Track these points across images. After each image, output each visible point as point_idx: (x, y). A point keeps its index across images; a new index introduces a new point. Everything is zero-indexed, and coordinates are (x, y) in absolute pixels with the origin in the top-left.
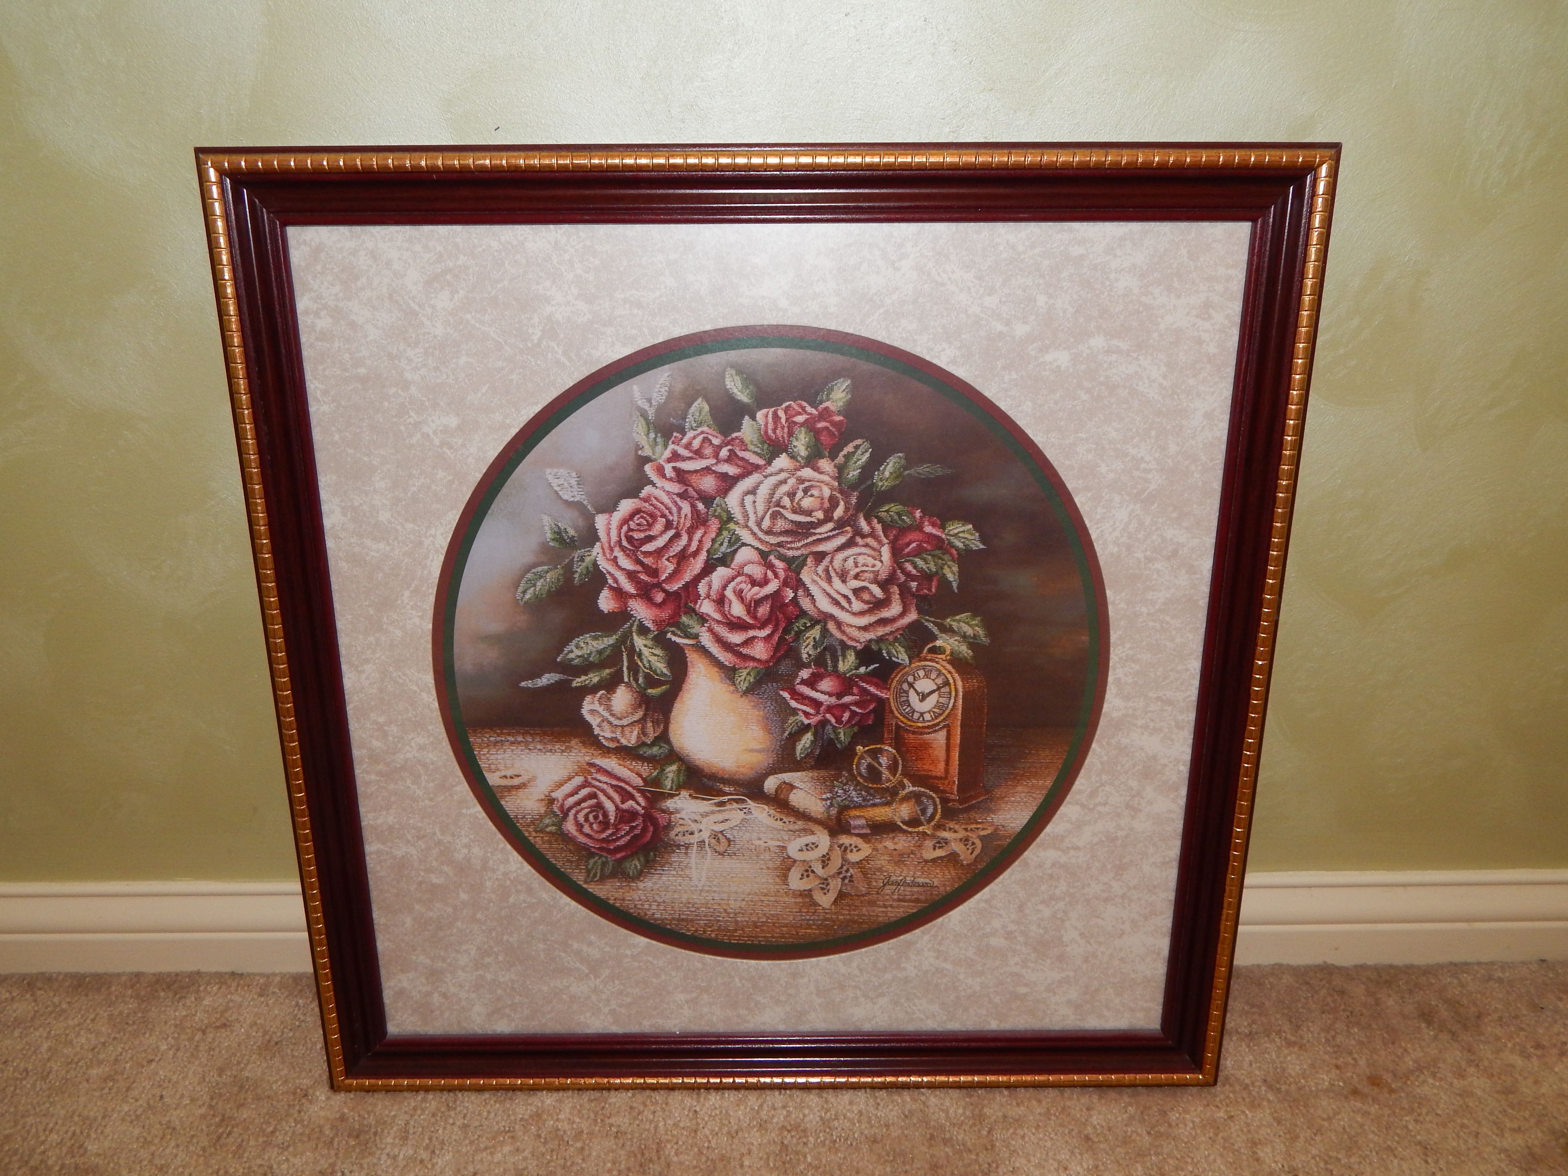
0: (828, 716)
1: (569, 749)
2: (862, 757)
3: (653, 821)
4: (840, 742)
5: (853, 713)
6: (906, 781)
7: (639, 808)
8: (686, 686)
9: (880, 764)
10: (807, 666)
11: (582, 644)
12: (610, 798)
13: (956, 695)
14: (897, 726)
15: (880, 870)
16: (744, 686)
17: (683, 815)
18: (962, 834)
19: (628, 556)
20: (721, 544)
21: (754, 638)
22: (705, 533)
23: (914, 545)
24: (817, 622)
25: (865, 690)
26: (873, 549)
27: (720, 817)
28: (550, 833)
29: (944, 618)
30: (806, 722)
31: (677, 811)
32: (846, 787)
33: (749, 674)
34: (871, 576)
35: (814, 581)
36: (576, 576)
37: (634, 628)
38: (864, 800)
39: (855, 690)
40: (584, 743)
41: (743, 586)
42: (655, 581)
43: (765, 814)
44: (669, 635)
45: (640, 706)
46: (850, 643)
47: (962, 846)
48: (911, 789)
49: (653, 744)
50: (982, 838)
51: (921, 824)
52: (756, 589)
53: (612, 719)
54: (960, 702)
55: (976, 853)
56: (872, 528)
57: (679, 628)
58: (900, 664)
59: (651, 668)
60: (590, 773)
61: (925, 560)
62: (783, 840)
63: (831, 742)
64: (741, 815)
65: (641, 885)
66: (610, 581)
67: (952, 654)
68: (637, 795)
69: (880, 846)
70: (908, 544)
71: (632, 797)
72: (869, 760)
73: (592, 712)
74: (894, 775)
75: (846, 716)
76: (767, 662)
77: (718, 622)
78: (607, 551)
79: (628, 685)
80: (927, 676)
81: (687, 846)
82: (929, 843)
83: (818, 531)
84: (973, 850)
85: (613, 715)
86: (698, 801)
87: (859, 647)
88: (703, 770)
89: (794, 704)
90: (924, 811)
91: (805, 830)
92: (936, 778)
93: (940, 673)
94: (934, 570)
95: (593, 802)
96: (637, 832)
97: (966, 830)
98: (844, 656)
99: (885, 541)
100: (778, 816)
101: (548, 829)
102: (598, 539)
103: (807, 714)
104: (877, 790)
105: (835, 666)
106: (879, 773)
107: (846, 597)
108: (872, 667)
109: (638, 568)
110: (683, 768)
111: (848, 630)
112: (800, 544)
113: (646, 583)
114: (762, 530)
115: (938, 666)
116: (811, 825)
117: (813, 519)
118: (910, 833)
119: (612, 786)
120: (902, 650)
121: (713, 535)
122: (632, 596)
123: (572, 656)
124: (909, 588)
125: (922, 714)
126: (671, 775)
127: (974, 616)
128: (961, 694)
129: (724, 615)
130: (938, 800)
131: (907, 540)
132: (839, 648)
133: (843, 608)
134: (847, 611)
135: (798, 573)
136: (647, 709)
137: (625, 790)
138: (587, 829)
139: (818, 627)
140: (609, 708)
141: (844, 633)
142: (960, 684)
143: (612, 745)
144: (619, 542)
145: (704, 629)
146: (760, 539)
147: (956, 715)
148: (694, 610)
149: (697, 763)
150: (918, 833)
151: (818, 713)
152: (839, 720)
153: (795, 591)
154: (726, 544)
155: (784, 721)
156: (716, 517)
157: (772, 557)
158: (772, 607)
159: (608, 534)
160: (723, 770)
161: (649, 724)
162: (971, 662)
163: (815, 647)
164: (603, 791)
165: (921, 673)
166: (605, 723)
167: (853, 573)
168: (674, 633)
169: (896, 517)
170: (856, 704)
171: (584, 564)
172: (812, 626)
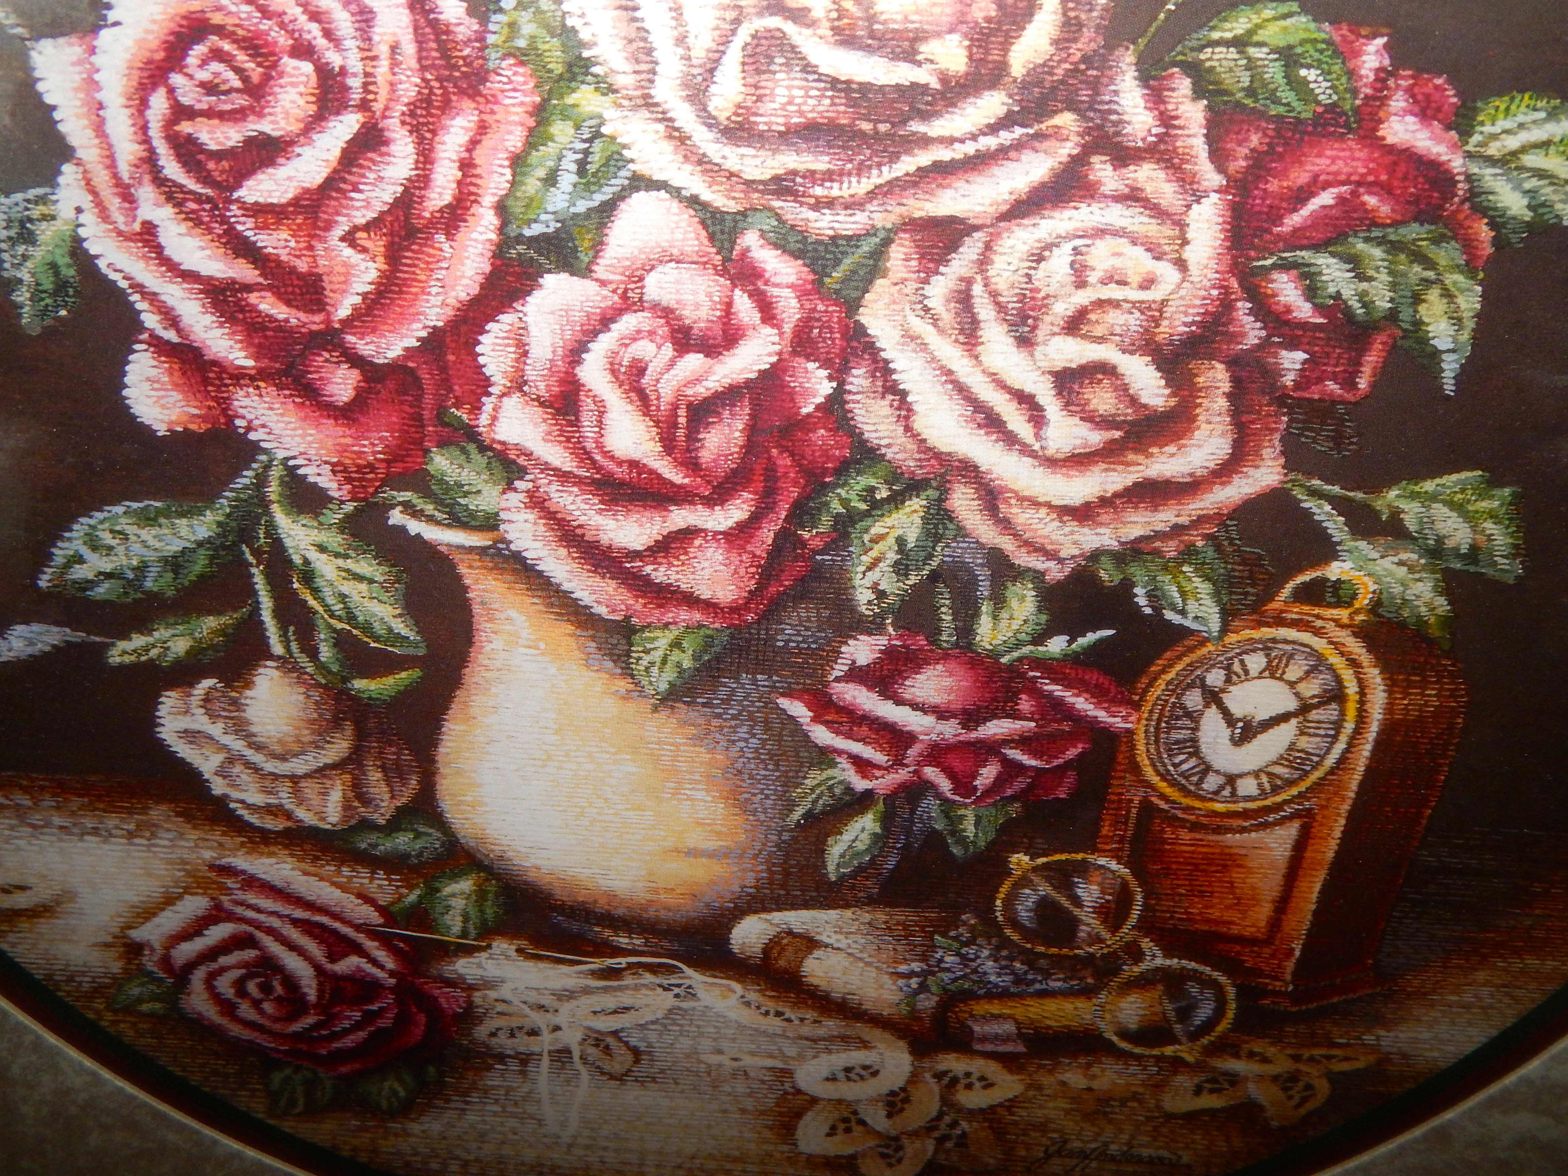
0: (931, 772)
1: (151, 829)
2: (1024, 882)
3: (427, 1004)
4: (962, 841)
5: (1011, 769)
6: (1146, 944)
7: (380, 974)
8: (474, 675)
9: (1077, 901)
10: (873, 626)
11: (107, 538)
12: (292, 947)
13: (1358, 731)
14: (1147, 807)
15: (1043, 1127)
16: (663, 680)
17: (505, 992)
18: (1282, 1065)
19: (194, 220)
20: (551, 180)
21: (688, 534)
22: (482, 128)
23: (1326, 198)
24: (915, 486)
25: (1058, 704)
26: (1158, 212)
27: (609, 1001)
28: (151, 1015)
29: (1377, 487)
30: (860, 784)
31: (488, 984)
32: (971, 951)
33: (676, 644)
34: (1133, 321)
35: (910, 337)
36: (22, 296)
37: (273, 490)
38: (1018, 980)
39: (1025, 704)
40: (187, 816)
41: (644, 349)
42: (315, 322)
43: (733, 1000)
44: (396, 517)
45: (336, 724)
46: (1023, 559)
47: (1276, 1092)
48: (1159, 961)
49: (394, 826)
50: (1333, 1078)
51: (1174, 1040)
52: (694, 361)
53: (257, 758)
54: (1366, 750)
55: (1310, 1106)
56: (1167, 120)
57: (427, 494)
58: (1183, 632)
59: (351, 618)
60: (228, 891)
61: (1355, 263)
62: (784, 1057)
63: (934, 839)
64: (667, 1000)
65: (415, 1127)
66: (151, 320)
67: (1376, 605)
68: (370, 945)
69: (1047, 1080)
70: (1302, 195)
71: (359, 950)
72: (1045, 889)
73: (191, 736)
74: (1114, 929)
75: (988, 774)
76: (735, 609)
77: (563, 477)
78: (114, 203)
79: (287, 664)
80: (1272, 671)
81: (525, 1060)
82: (1184, 1081)
83: (938, 127)
84: (1304, 1101)
85: (258, 747)
86: (542, 965)
87: (1055, 572)
88: (549, 896)
89: (822, 735)
90: (1185, 1014)
91: (844, 1039)
92: (1240, 939)
93: (1318, 664)
94: (1383, 304)
95: (250, 954)
96: (384, 1023)
97: (1296, 1058)
98: (999, 601)
99: (1211, 178)
100: (771, 1005)
101: (145, 1007)
102: (66, 152)
103: (862, 765)
104: (1058, 962)
105: (966, 631)
106: (1074, 923)
107: (1024, 399)
108: (1091, 637)
109: (244, 272)
110: (492, 887)
111: (1022, 517)
112: (861, 186)
113: (281, 328)
114: (709, 121)
115: (1318, 643)
116: (862, 1029)
117: (923, 76)
118: (1138, 1058)
119: (295, 922)
120: (1204, 588)
121: (515, 140)
122: (239, 377)
123: (80, 572)
124: (1272, 374)
125: (1231, 779)
126: (459, 904)
127: (1494, 482)
128: (1374, 728)
129: (583, 455)
130: (1231, 992)
131: (1300, 177)
132: (983, 574)
133: (1010, 439)
134: (1026, 450)
135: (852, 306)
136: (361, 735)
137: (335, 932)
138: (245, 1010)
139: (916, 505)
140: (240, 727)
141: (1006, 525)
142: (1378, 699)
143: (272, 824)
144: (150, 160)
145: (515, 499)
146: (702, 161)
147: (1340, 786)
148: (471, 434)
149: (532, 876)
150: (1159, 1059)
151: (898, 762)
152: (963, 785)
153: (839, 374)
154: (567, 180)
155: (790, 781)
156: (521, 57)
157: (750, 240)
158: (751, 430)
159: (99, 129)
160: (611, 896)
161: (375, 776)
162: (1435, 632)
163: (901, 569)
164: (270, 931)
165: (1256, 662)
166: (238, 769)
167: (1062, 309)
168: (409, 508)
169: (1274, 72)
170: (1023, 742)
171: (39, 254)
172: (896, 500)
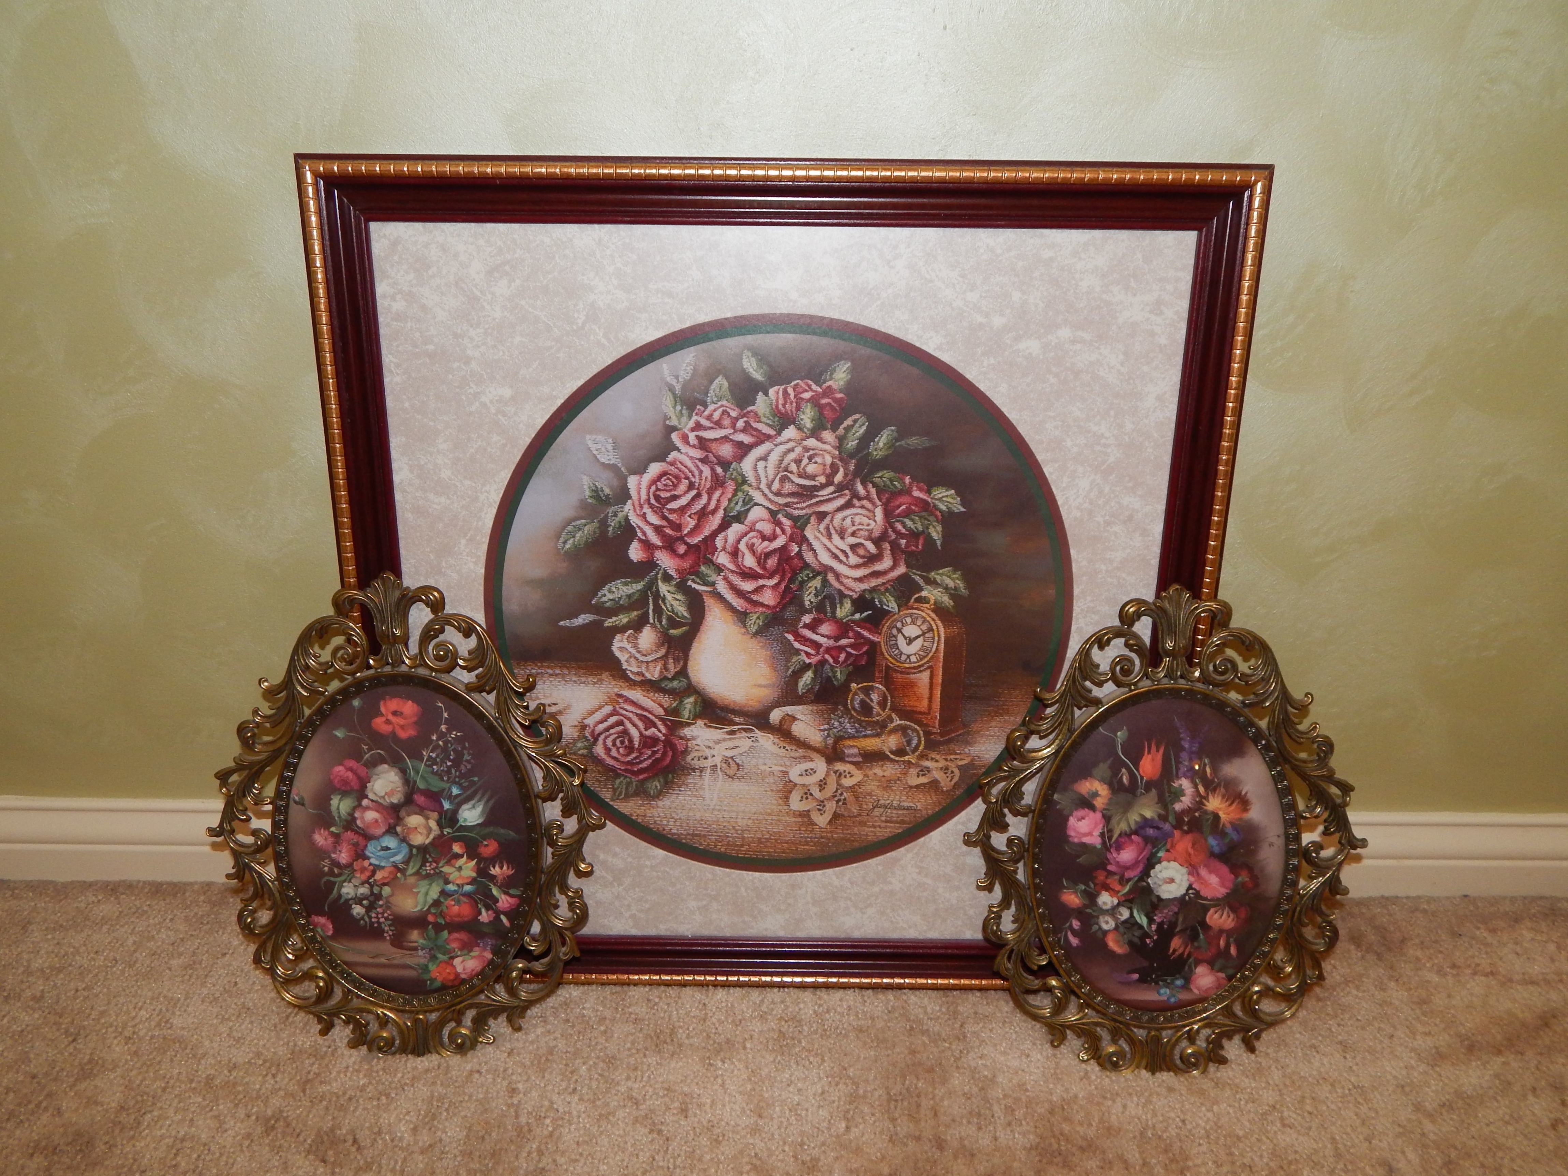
0: (827, 656)
1: (601, 680)
2: (855, 694)
3: (673, 747)
4: (837, 679)
5: (849, 655)
6: (894, 715)
7: (660, 735)
8: (703, 628)
9: (872, 700)
10: (809, 612)
11: (614, 589)
12: (635, 725)
13: (939, 640)
14: (887, 667)
15: (870, 794)
16: (754, 629)
17: (698, 741)
18: (942, 764)
19: (655, 512)
20: (737, 503)
21: (764, 586)
22: (723, 493)
23: (904, 507)
24: (819, 574)
25: (859, 633)
26: (868, 510)
27: (731, 744)
28: (582, 755)
29: (929, 571)
30: (808, 661)
31: (694, 738)
32: (842, 720)
33: (758, 618)
34: (866, 533)
35: (816, 537)
36: (610, 529)
37: (659, 576)
38: (857, 732)
39: (851, 634)
40: (613, 676)
41: (755, 540)
42: (678, 534)
43: (770, 742)
44: (690, 583)
45: (663, 644)
46: (847, 592)
47: (942, 773)
48: (899, 722)
49: (673, 678)
50: (960, 768)
51: (907, 754)
52: (766, 543)
53: (638, 655)
54: (942, 646)
55: (954, 781)
56: (868, 492)
57: (698, 576)
58: (889, 612)
59: (673, 611)
60: (618, 703)
61: (912, 520)
62: (786, 766)
63: (829, 680)
64: (749, 743)
65: (660, 803)
66: (639, 534)
67: (935, 603)
68: (659, 723)
69: (870, 773)
70: (899, 506)
71: (655, 725)
72: (862, 696)
73: (622, 649)
74: (884, 710)
75: (842, 657)
76: (774, 607)
77: (733, 572)
78: (638, 508)
79: (653, 626)
80: (913, 623)
81: (702, 770)
82: (913, 771)
83: (820, 493)
84: (952, 778)
85: (639, 652)
86: (712, 730)
87: (855, 596)
88: (716, 703)
89: (797, 645)
90: (909, 743)
91: (805, 757)
92: (920, 713)
93: (925, 621)
94: (921, 529)
95: (621, 728)
96: (658, 756)
97: (946, 760)
98: (842, 604)
99: (879, 503)
100: (782, 744)
101: (580, 752)
102: (630, 497)
103: (808, 654)
104: (868, 723)
105: (834, 612)
106: (872, 708)
107: (843, 551)
108: (866, 614)
109: (665, 523)
110: (699, 700)
111: (845, 581)
112: (804, 505)
113: (670, 536)
114: (772, 492)
115: (923, 614)
116: (810, 753)
117: (816, 483)
118: (897, 761)
119: (637, 715)
120: (892, 599)
121: (730, 496)
122: (658, 548)
123: (604, 599)
124: (899, 545)
125: (909, 656)
126: (688, 706)
127: (955, 570)
128: (943, 639)
129: (738, 566)
130: (921, 733)
131: (897, 503)
132: (837, 596)
133: (841, 561)
134: (845, 564)
135: (803, 530)
136: (669, 648)
137: (648, 719)
138: (614, 753)
139: (819, 578)
140: (636, 646)
141: (841, 583)
142: (942, 630)
143: (638, 679)
144: (648, 500)
145: (720, 578)
146: (770, 500)
147: (938, 658)
148: (711, 561)
149: (712, 696)
150: (904, 762)
151: (818, 653)
152: (836, 661)
153: (800, 546)
154: (740, 504)
155: (788, 660)
156: (733, 480)
157: (780, 516)
158: (779, 560)
159: (639, 493)
160: (735, 702)
161: (671, 661)
162: (952, 610)
163: (816, 595)
164: (629, 719)
165: (909, 620)
166: (632, 660)
167: (850, 531)
168: (693, 581)
169: (888, 483)
170: (851, 646)
171: (617, 519)
172: (814, 577)
